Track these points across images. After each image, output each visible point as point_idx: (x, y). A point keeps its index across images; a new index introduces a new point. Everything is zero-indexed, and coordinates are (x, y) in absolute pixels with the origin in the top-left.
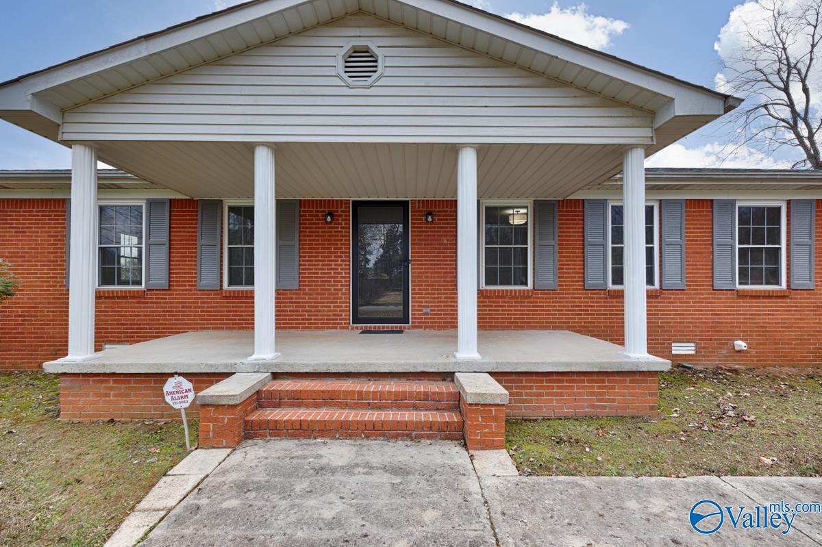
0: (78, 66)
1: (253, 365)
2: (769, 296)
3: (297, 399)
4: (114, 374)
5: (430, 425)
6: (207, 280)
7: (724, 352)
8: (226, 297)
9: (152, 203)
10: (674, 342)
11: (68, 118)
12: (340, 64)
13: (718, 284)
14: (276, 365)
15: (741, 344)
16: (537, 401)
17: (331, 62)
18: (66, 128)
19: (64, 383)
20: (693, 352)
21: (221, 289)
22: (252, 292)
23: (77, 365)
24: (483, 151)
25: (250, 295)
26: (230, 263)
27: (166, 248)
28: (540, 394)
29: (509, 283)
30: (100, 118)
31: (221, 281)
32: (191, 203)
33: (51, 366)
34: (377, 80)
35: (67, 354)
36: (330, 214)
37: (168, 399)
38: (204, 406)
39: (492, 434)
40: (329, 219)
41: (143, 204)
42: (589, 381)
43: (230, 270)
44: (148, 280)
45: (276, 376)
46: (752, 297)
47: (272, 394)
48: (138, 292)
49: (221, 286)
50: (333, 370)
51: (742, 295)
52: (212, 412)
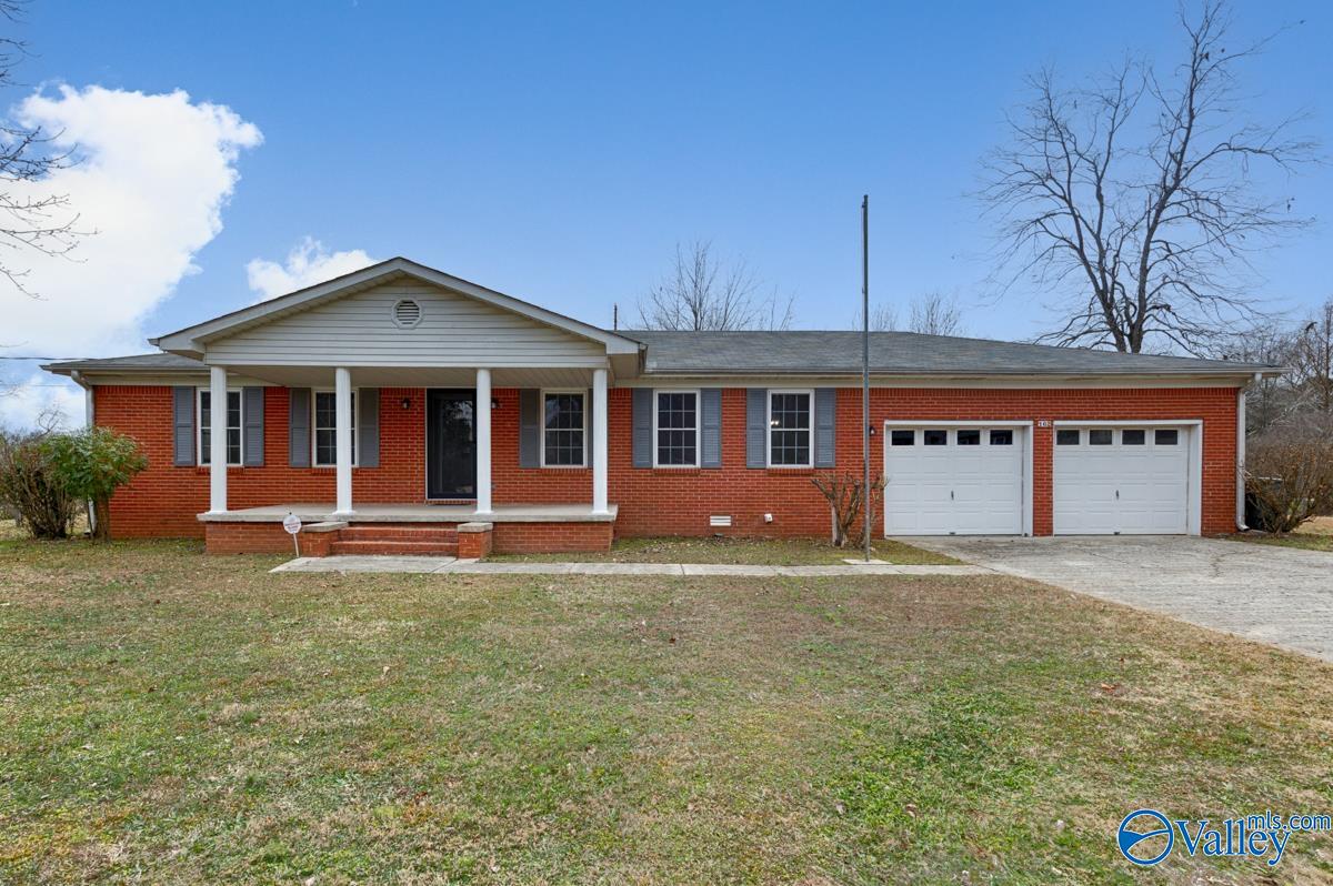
0: (221, 322)
1: (336, 516)
2: (795, 473)
3: (363, 536)
4: (243, 523)
5: (441, 548)
6: (297, 458)
7: (756, 523)
8: (314, 474)
9: (246, 389)
10: (714, 514)
11: (209, 349)
12: (393, 311)
13: (751, 463)
14: (352, 517)
15: (769, 517)
16: (529, 542)
17: (386, 311)
18: (208, 356)
19: (209, 528)
20: (729, 524)
21: (311, 468)
22: (335, 470)
23: (219, 516)
24: (493, 372)
25: (333, 473)
26: (318, 444)
27: (261, 430)
28: (531, 538)
29: (568, 463)
30: (229, 350)
31: (311, 460)
32: (283, 390)
33: (202, 517)
34: (419, 323)
35: (209, 509)
36: (407, 401)
37: (286, 528)
38: (306, 532)
39: (472, 550)
40: (405, 405)
41: (240, 391)
42: (564, 529)
43: (318, 449)
44: (245, 458)
45: (351, 524)
46: (781, 475)
47: (347, 532)
48: (237, 469)
49: (311, 464)
50: (389, 520)
51: (772, 473)
52: (311, 536)
